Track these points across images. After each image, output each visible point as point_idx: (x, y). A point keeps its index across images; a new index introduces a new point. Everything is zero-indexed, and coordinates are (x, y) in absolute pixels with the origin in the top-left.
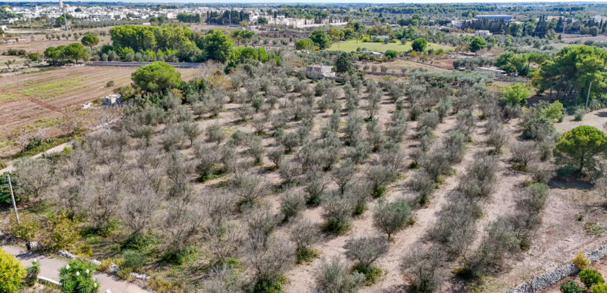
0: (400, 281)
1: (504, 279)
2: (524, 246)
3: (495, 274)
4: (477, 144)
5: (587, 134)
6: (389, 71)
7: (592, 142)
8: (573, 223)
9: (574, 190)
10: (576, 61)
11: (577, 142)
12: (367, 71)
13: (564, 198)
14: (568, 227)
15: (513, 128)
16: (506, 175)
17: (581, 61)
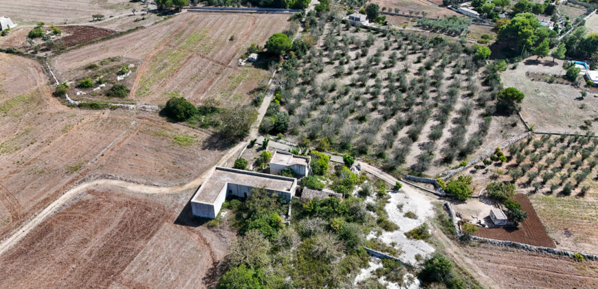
0: (441, 157)
1: (473, 155)
2: (481, 144)
3: (471, 154)
4: (463, 88)
5: (511, 92)
6: (400, 13)
7: (513, 96)
8: (499, 133)
9: (502, 117)
10: (519, 31)
11: (507, 96)
12: (384, 11)
13: (498, 121)
14: (497, 135)
15: (480, 76)
16: (475, 109)
17: (521, 31)
